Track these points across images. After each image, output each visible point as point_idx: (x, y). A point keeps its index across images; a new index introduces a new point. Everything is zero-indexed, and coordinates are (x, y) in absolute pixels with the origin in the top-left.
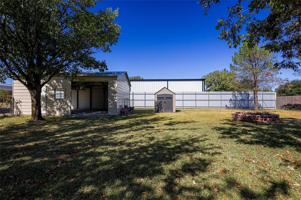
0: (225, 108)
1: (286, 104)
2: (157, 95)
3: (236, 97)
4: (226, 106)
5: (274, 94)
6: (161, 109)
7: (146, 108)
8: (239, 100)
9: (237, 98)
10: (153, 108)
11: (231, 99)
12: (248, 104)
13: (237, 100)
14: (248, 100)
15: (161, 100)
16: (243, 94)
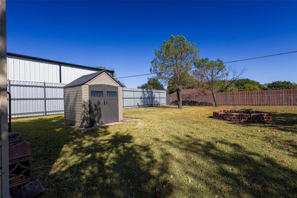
0: (137, 107)
1: (174, 101)
2: (89, 86)
3: (144, 94)
4: (138, 104)
5: (165, 93)
6: (99, 118)
7: (47, 114)
8: (146, 98)
9: (145, 96)
10: (61, 113)
11: (141, 97)
12: (152, 102)
13: (145, 98)
14: (152, 98)
15: (98, 98)
16: (149, 92)
